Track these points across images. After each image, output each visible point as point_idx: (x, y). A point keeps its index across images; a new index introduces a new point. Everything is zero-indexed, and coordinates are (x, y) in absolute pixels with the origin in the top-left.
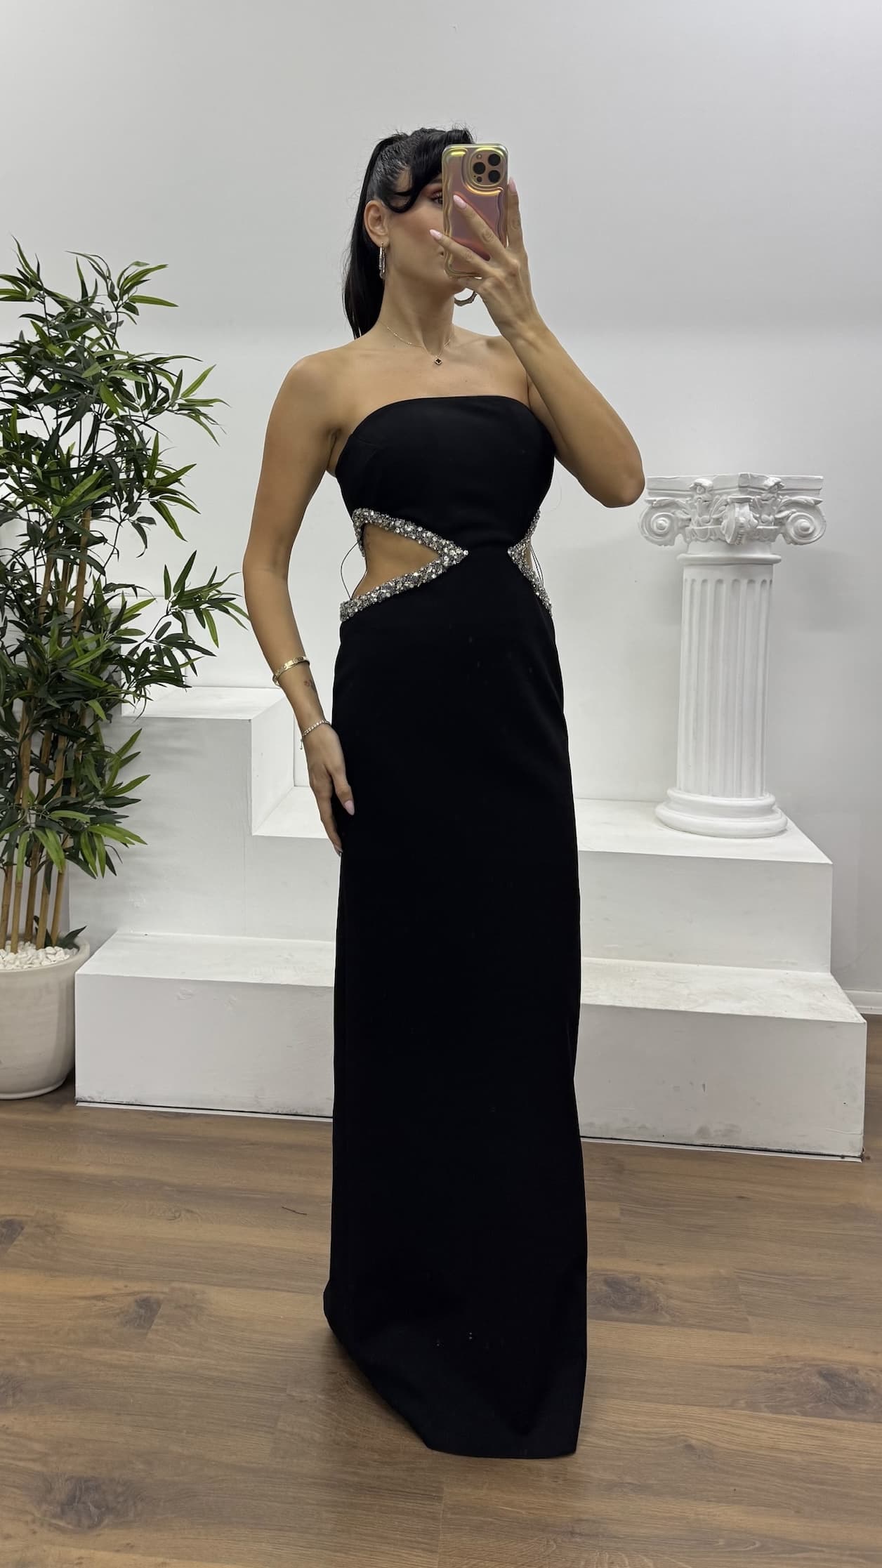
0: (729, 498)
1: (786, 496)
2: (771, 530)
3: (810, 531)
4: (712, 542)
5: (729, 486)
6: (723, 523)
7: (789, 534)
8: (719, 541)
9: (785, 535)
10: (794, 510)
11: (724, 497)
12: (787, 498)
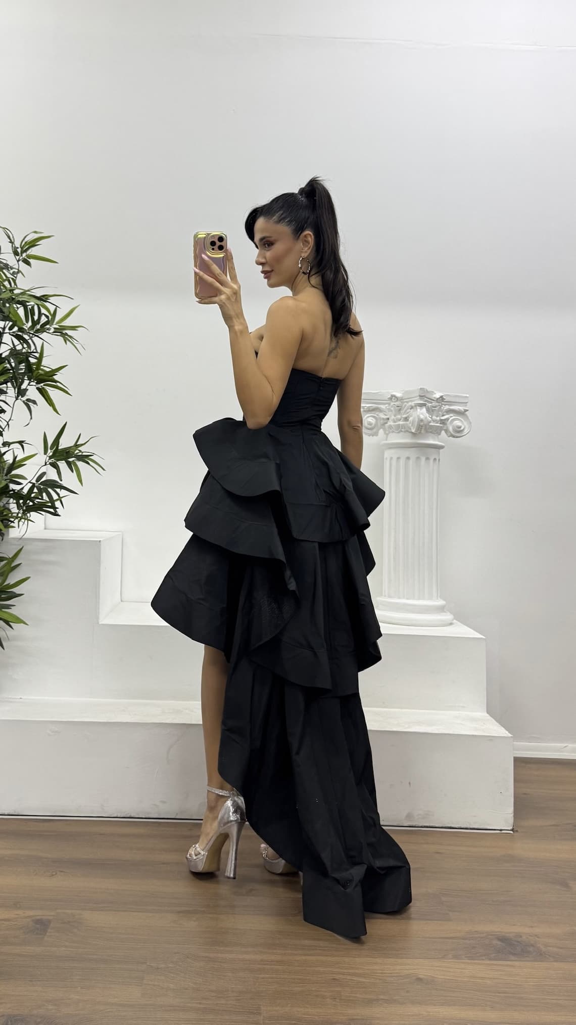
0: (413, 404)
1: (447, 406)
2: (439, 426)
3: (462, 428)
4: (402, 433)
5: (413, 396)
6: (410, 419)
7: (449, 431)
8: (407, 432)
9: (447, 431)
10: (452, 415)
11: (410, 403)
12: (447, 407)
